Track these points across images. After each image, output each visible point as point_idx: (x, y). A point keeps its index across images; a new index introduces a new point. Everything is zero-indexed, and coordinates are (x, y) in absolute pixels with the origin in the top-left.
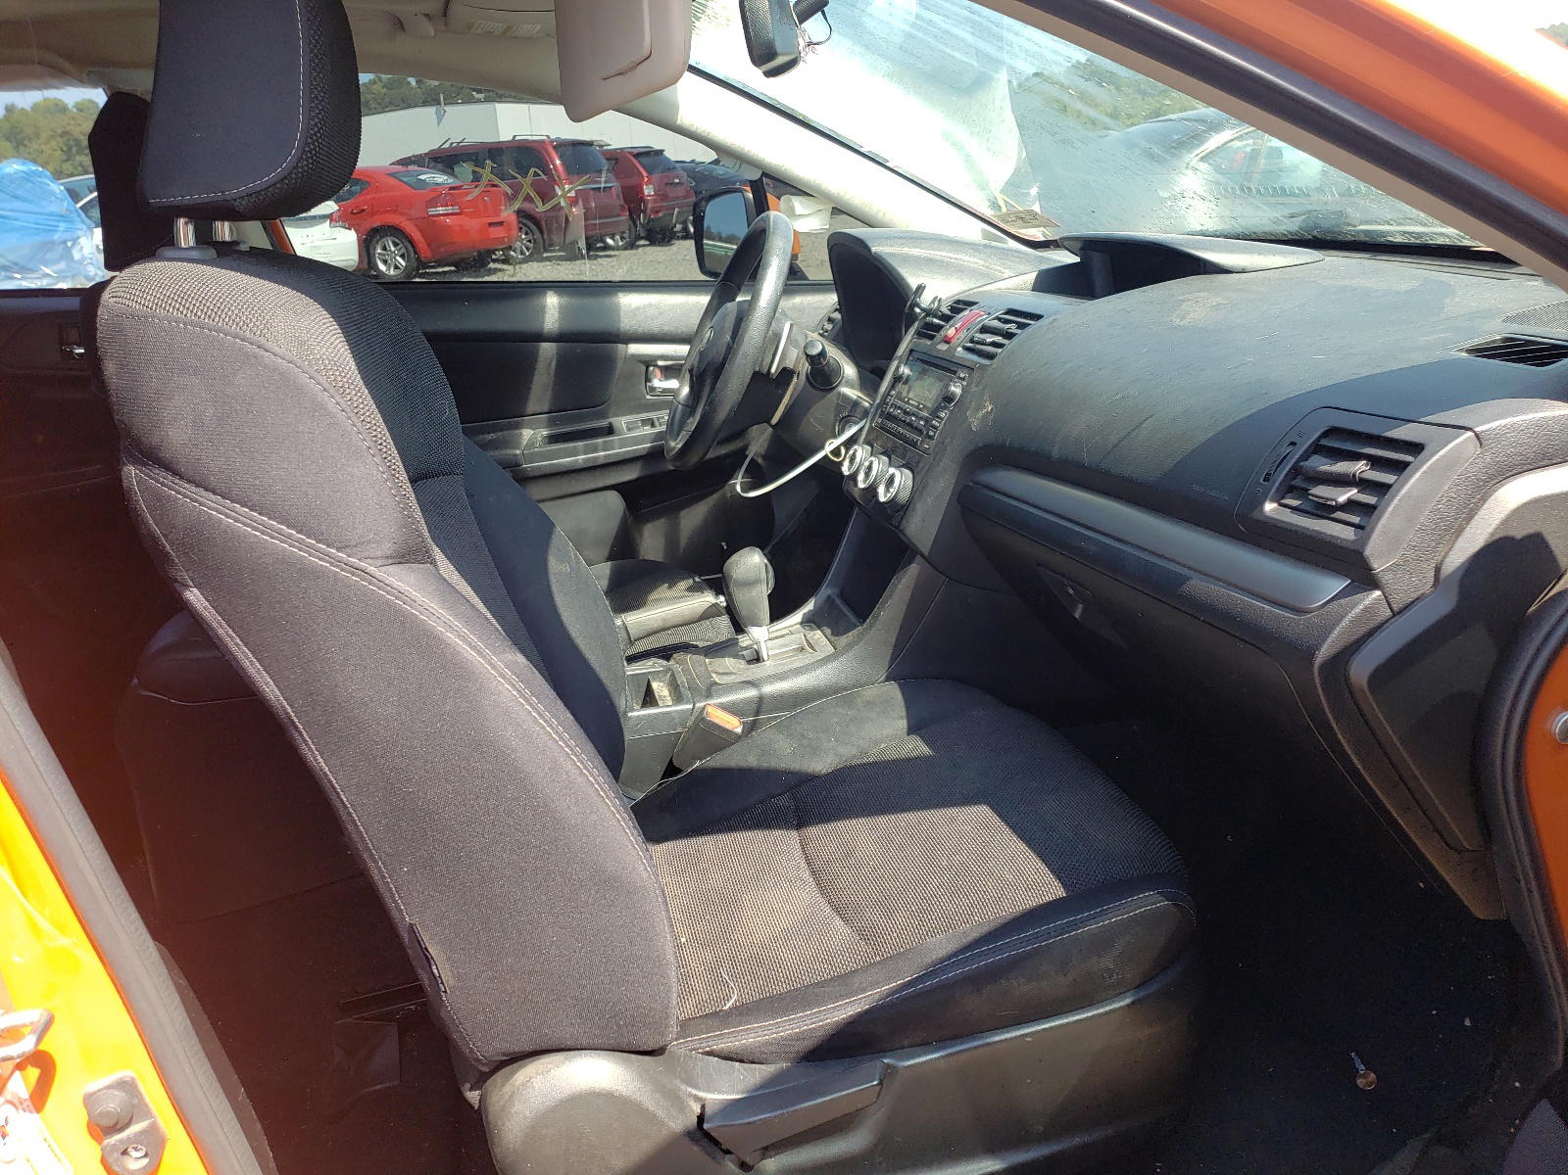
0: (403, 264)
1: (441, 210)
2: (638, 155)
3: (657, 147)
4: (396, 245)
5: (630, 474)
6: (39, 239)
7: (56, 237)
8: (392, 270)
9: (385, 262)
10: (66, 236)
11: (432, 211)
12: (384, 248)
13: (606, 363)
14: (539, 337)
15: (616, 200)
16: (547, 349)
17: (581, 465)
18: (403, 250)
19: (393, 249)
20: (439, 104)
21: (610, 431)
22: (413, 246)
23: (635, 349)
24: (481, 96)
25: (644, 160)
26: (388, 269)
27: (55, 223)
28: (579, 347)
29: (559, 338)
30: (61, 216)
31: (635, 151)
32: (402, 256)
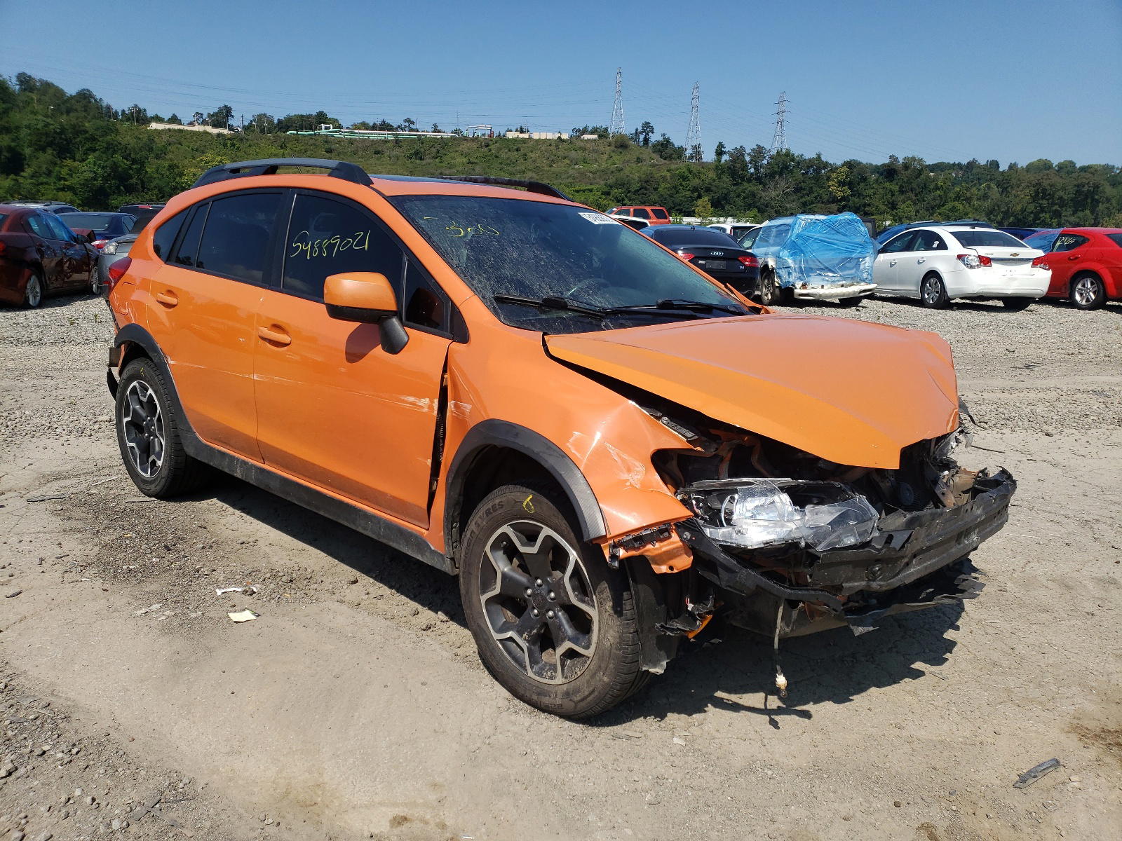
0: (1093, 297)
4: (1092, 284)
6: (844, 256)
7: (853, 256)
8: (1084, 301)
9: (1081, 295)
10: (859, 255)
12: (1084, 286)
18: (1096, 289)
19: (1089, 286)
22: (1104, 287)
26: (1082, 300)
27: (856, 248)
30: (860, 245)
32: (1094, 293)
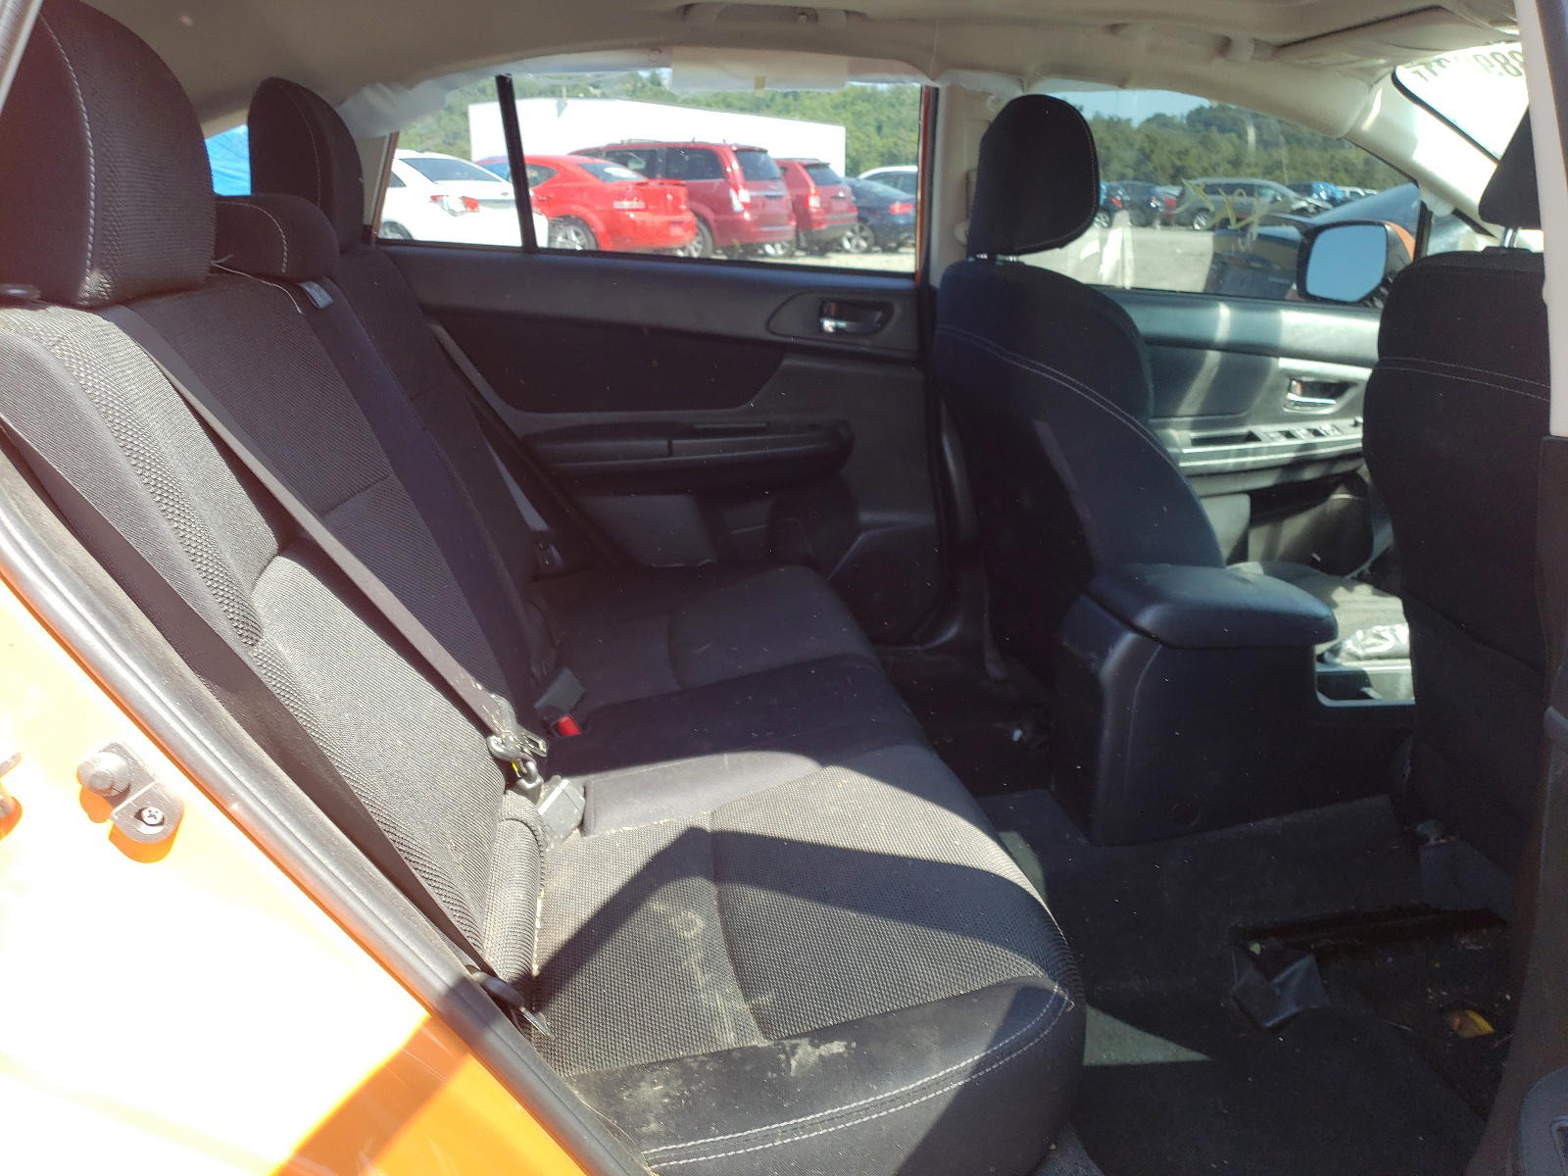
1: (626, 204)
2: (807, 167)
3: (823, 160)
4: (577, 234)
5: (1266, 481)
11: (618, 205)
12: (566, 238)
13: (1258, 374)
14: (1208, 345)
15: (783, 208)
16: (1213, 357)
17: (1230, 468)
18: (584, 241)
19: (574, 238)
20: (561, 96)
21: (1251, 437)
22: (595, 238)
23: (1284, 363)
24: (597, 92)
25: (813, 171)
28: (1240, 358)
29: (1227, 348)
31: (805, 162)
